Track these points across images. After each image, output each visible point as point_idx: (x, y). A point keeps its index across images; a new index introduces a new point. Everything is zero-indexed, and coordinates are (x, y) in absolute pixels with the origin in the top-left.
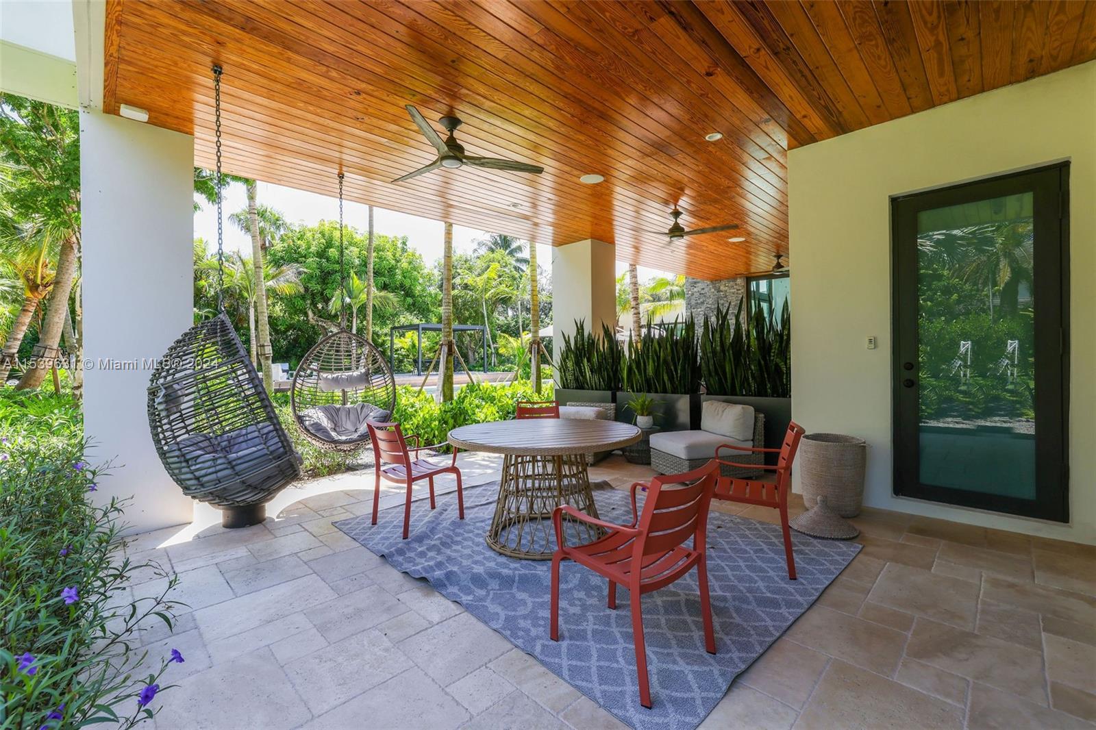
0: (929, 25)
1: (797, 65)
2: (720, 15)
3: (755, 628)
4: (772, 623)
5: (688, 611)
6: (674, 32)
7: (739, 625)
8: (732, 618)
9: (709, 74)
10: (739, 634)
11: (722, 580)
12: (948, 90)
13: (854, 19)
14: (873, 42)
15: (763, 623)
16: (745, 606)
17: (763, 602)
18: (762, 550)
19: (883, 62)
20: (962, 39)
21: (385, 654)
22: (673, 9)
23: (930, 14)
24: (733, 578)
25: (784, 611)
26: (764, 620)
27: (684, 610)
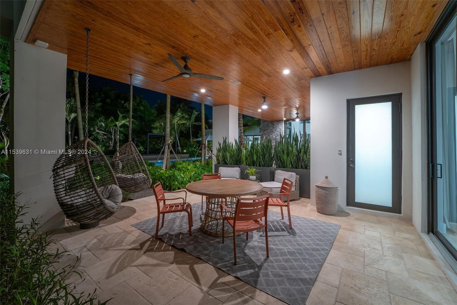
0: (366, 44)
1: (321, 51)
2: (300, 32)
3: (314, 259)
4: (320, 257)
5: (289, 255)
6: (282, 36)
7: (308, 259)
8: (305, 256)
9: (291, 51)
10: (310, 262)
11: (296, 241)
12: (367, 64)
13: (344, 39)
14: (348, 47)
15: (317, 257)
16: (308, 251)
17: (313, 250)
18: (307, 229)
19: (349, 53)
20: (374, 50)
21: (177, 281)
22: (284, 28)
23: (367, 41)
24: (300, 241)
25: (322, 252)
26: (316, 256)
27: (288, 254)
